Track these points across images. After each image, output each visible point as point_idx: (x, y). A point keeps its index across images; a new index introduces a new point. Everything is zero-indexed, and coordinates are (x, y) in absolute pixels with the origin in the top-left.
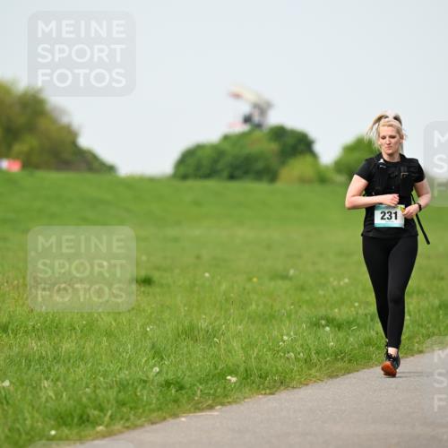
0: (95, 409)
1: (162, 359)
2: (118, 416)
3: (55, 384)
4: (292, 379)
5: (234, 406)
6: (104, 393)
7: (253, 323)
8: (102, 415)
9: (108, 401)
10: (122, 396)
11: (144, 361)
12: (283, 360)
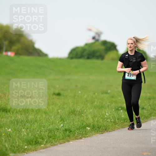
0: (40, 139)
1: (64, 121)
2: (49, 141)
3: (27, 130)
4: (109, 128)
5: (89, 138)
6: (44, 133)
7: (95, 109)
8: (43, 141)
9: (45, 136)
10: (50, 134)
11: (58, 122)
12: (106, 122)
